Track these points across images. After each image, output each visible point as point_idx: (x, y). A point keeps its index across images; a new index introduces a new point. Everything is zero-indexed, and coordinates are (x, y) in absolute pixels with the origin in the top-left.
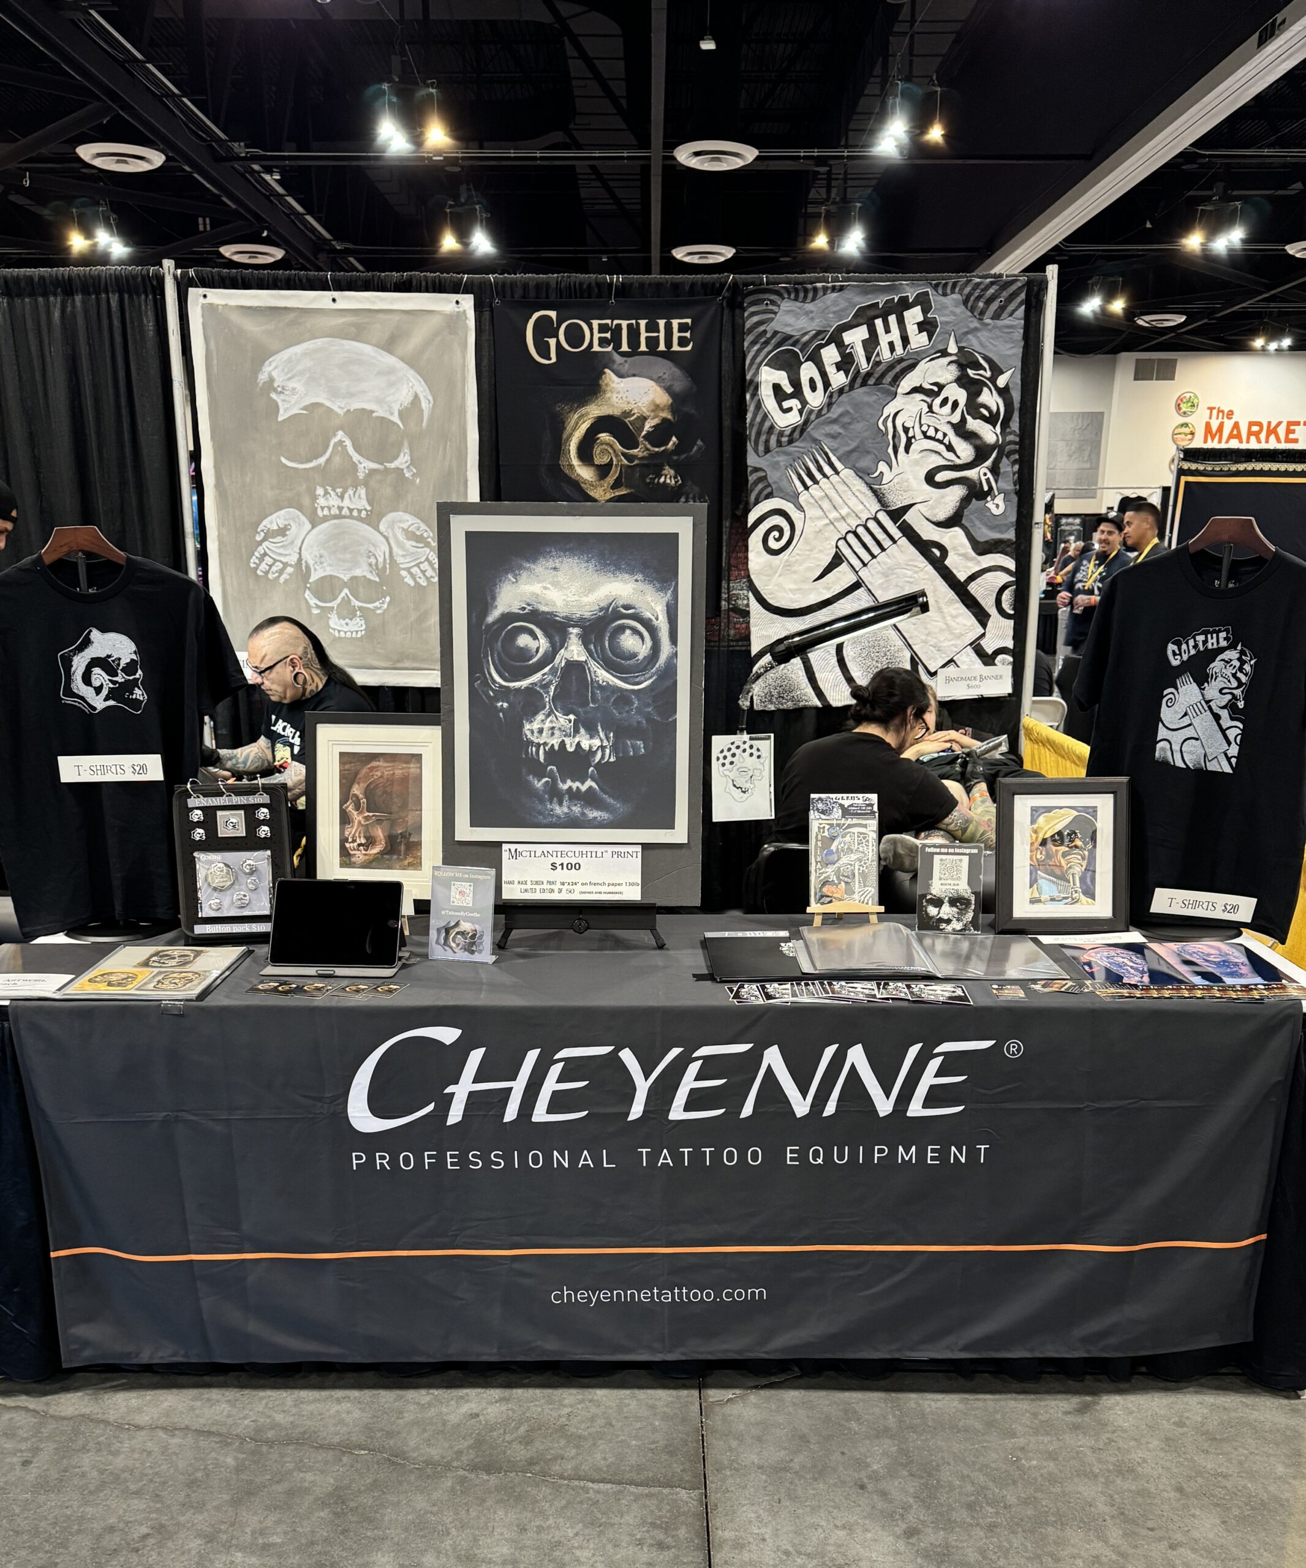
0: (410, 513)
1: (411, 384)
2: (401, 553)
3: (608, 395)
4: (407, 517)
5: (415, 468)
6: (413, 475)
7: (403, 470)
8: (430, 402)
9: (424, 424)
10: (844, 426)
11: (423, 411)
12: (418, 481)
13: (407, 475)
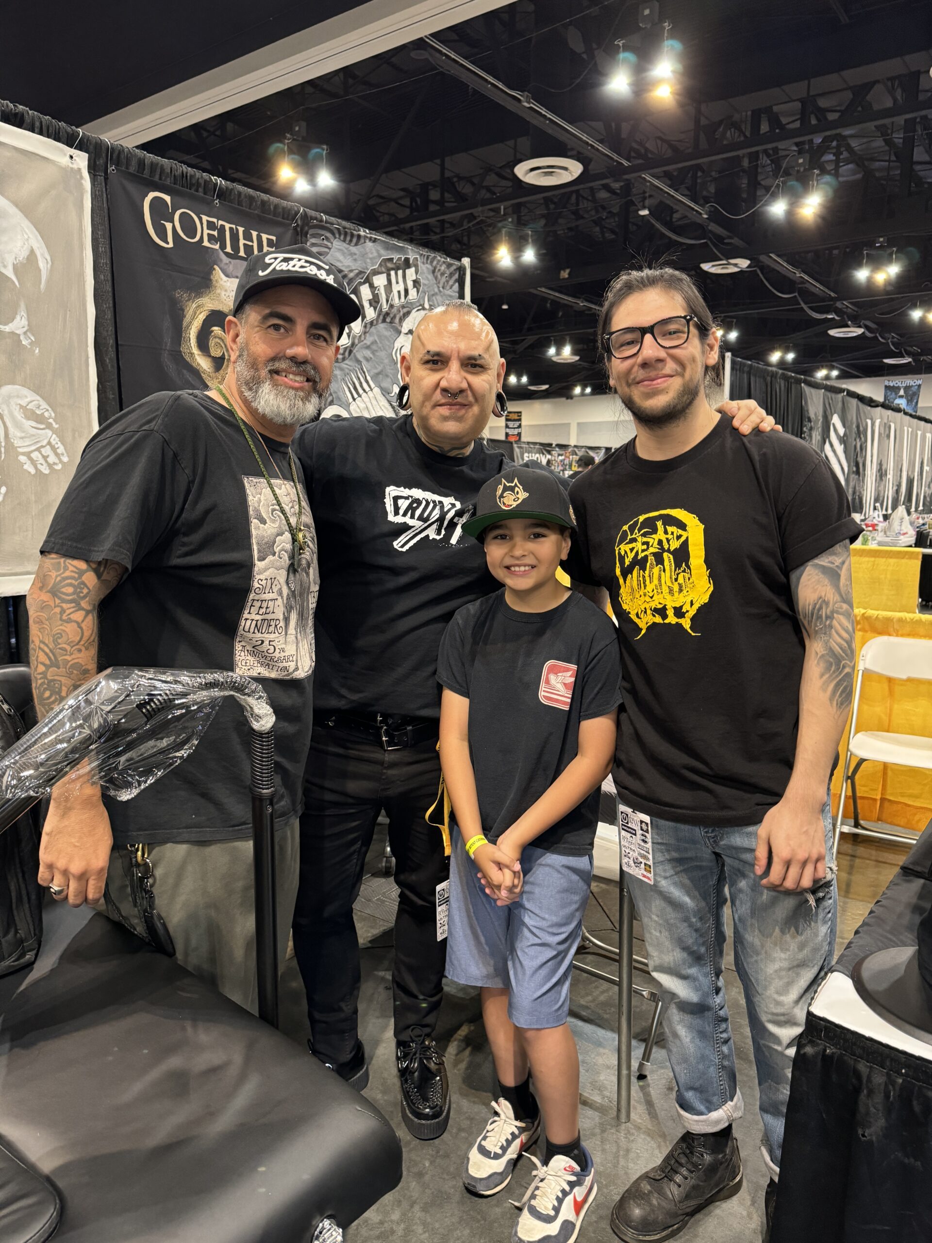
0: (29, 388)
1: (26, 237)
2: (19, 434)
3: (218, 291)
4: (25, 391)
5: (33, 335)
6: (31, 343)
7: (19, 335)
8: (47, 263)
9: (43, 286)
10: (373, 352)
11: (40, 270)
12: (37, 351)
13: (24, 343)
